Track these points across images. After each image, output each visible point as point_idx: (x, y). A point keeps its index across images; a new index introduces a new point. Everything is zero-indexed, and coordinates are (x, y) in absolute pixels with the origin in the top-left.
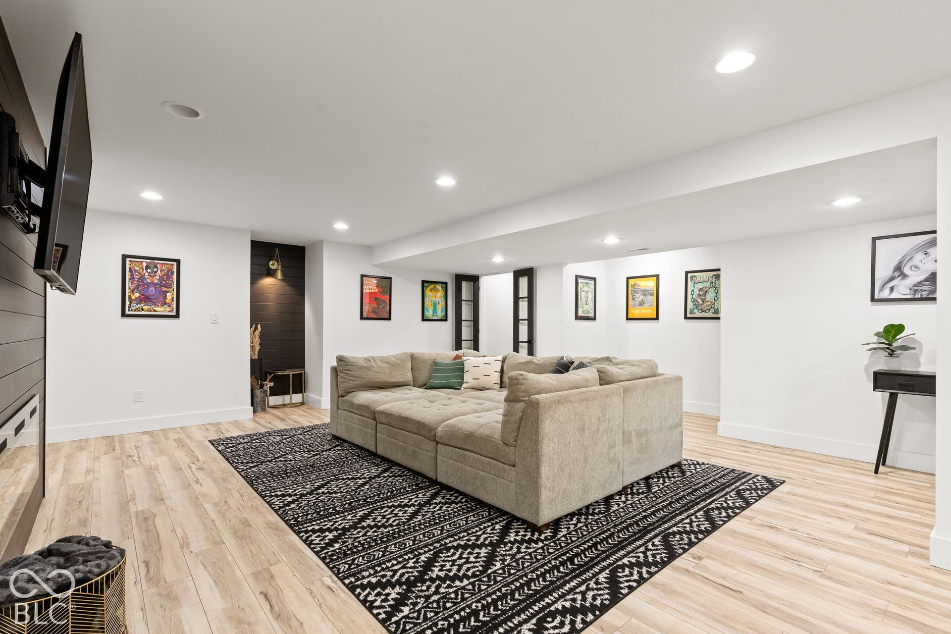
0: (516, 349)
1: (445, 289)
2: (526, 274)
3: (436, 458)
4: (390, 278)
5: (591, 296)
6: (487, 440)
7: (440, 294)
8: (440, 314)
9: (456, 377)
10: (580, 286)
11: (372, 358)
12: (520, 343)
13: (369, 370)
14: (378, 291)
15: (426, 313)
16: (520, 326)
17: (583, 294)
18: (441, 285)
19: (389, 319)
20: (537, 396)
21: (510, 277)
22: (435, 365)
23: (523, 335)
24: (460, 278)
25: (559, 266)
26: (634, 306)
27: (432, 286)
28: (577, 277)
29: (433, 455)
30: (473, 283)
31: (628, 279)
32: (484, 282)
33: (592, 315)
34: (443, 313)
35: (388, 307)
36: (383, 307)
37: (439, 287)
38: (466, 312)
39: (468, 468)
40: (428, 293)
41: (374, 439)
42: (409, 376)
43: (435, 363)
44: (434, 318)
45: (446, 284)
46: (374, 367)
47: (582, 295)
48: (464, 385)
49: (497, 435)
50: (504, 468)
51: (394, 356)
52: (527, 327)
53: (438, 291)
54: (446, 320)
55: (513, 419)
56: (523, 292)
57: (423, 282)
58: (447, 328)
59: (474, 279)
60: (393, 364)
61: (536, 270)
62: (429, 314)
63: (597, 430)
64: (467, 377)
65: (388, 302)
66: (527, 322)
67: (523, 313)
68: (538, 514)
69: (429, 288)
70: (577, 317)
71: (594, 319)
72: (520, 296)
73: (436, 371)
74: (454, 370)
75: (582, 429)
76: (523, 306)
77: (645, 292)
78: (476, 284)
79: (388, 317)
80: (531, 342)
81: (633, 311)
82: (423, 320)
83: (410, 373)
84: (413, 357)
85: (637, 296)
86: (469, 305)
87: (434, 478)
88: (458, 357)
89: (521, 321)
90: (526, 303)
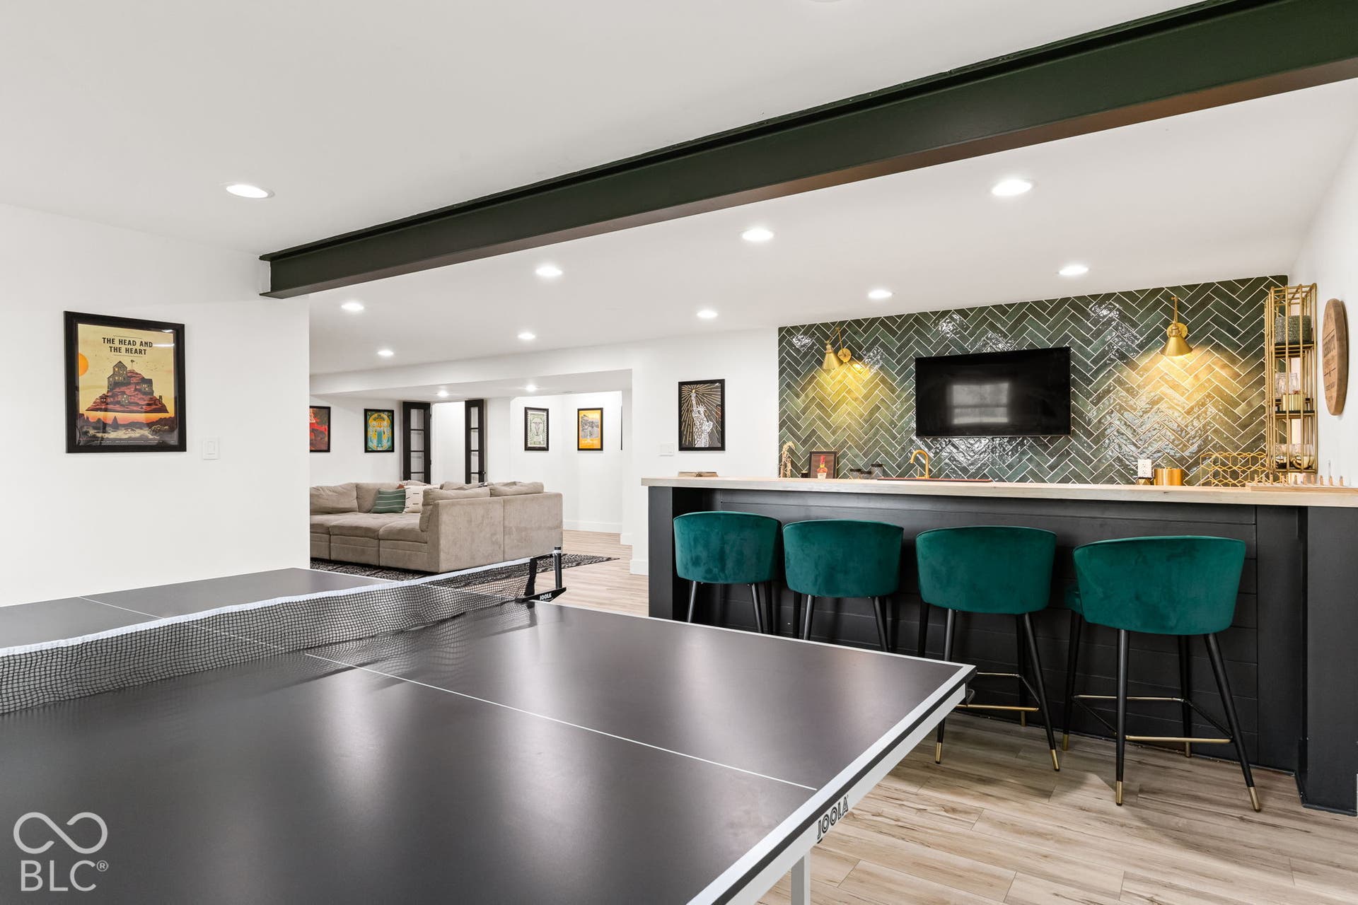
0: (468, 481)
1: (391, 417)
2: (476, 405)
3: (379, 550)
4: (329, 408)
5: (542, 427)
6: (411, 531)
7: (386, 423)
8: (386, 444)
9: (398, 503)
10: (529, 417)
11: (321, 488)
12: (472, 475)
13: (320, 498)
14: (316, 422)
15: (370, 444)
16: (472, 457)
17: (533, 425)
18: (386, 413)
19: (328, 450)
20: (439, 501)
21: (461, 406)
22: (379, 494)
23: (475, 467)
24: (407, 406)
25: (507, 399)
26: (585, 437)
27: (376, 415)
28: (526, 409)
29: (376, 549)
30: (423, 411)
31: (579, 410)
32: (436, 410)
33: (545, 446)
34: (390, 443)
35: (327, 439)
36: (321, 439)
37: (385, 416)
38: (416, 442)
39: (400, 551)
40: (371, 422)
41: (327, 549)
42: (354, 504)
43: (379, 492)
44: (379, 449)
45: (392, 412)
46: (323, 495)
47: (532, 427)
48: (405, 510)
49: (418, 527)
50: (421, 546)
51: (340, 486)
52: (478, 458)
53: (384, 420)
54: (393, 451)
55: (426, 515)
56: (475, 423)
57: (366, 411)
58: (395, 459)
59: (425, 407)
60: (340, 492)
61: (486, 401)
62: (373, 444)
63: (482, 523)
64: (408, 503)
65: (327, 433)
66: (477, 453)
67: (475, 445)
68: (439, 566)
69: (373, 416)
70: (527, 448)
71: (546, 449)
72: (472, 427)
73: (380, 498)
74: (396, 498)
75: (470, 521)
76: (475, 436)
77: (592, 424)
78: (427, 411)
79: (326, 449)
80: (482, 473)
81: (583, 442)
82: (367, 451)
83: (356, 501)
84: (358, 487)
85: (586, 427)
86: (420, 434)
87: (377, 565)
88: (401, 486)
89: (473, 452)
90: (477, 434)
